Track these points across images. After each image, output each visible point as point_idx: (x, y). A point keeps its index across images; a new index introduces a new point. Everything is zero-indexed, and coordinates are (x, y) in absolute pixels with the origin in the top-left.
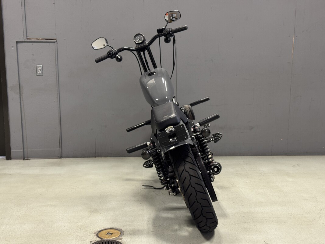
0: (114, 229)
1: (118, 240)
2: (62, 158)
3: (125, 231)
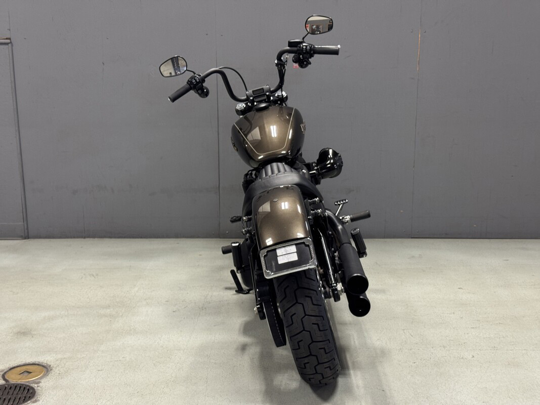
0: (38, 365)
1: (31, 385)
2: (28, 238)
3: (54, 368)
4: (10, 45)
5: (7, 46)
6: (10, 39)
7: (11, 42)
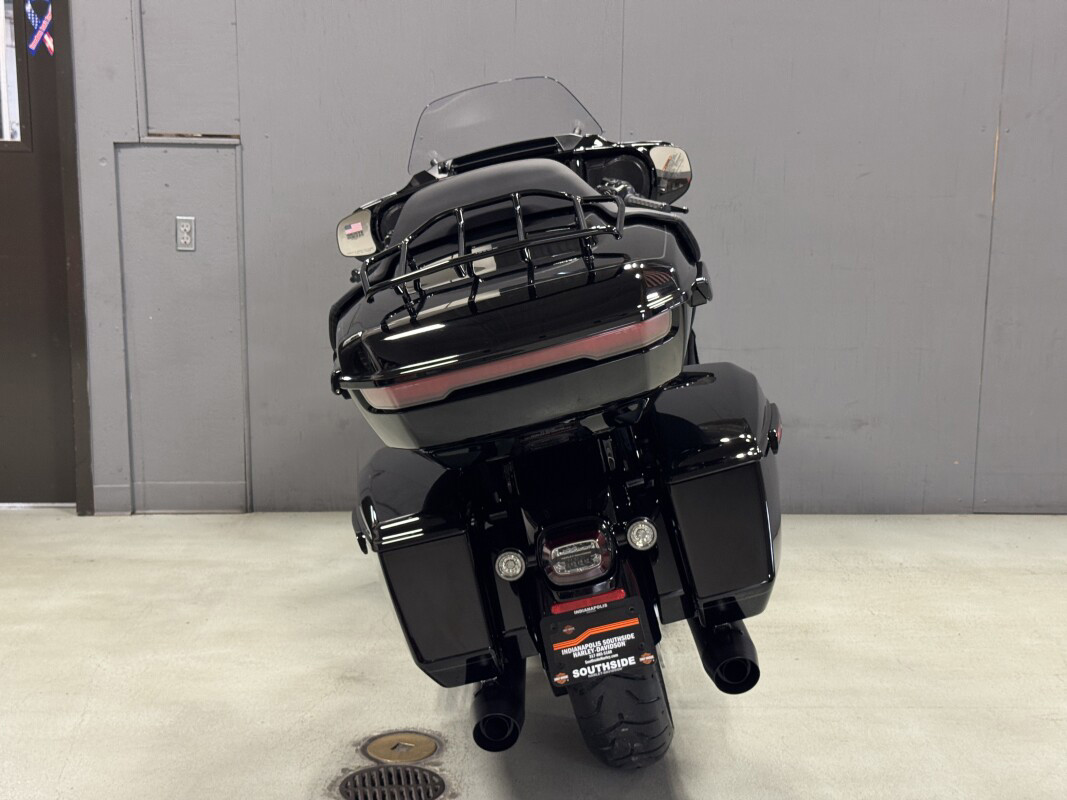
2: (253, 511)
3: (450, 740)
4: (238, 148)
5: (232, 150)
6: (238, 137)
7: (240, 144)
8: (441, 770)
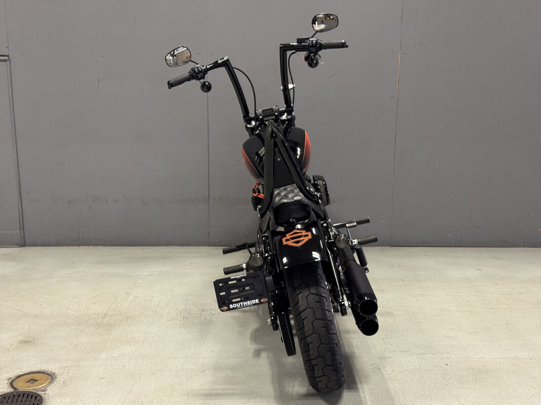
0: (43, 373)
2: (25, 246)
3: (58, 376)
4: (8, 62)
5: (5, 63)
6: (8, 56)
7: (9, 59)
8: (45, 394)
